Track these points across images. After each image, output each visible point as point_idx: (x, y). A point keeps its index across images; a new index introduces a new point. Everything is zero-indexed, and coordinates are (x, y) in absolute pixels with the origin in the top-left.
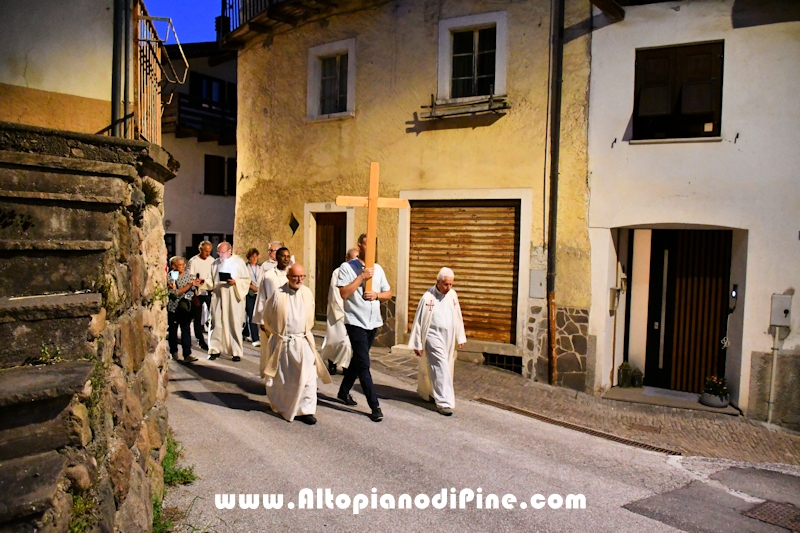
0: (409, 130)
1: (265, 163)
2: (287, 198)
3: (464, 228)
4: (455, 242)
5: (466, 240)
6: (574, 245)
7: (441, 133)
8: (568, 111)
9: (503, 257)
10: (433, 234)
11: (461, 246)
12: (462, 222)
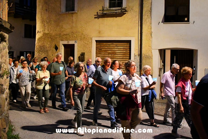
0: (95, 18)
1: (46, 27)
2: (54, 39)
3: (113, 49)
4: (110, 54)
5: (114, 53)
6: (148, 55)
7: (106, 18)
8: (145, 13)
9: (126, 58)
10: (103, 51)
11: (112, 55)
12: (112, 47)
